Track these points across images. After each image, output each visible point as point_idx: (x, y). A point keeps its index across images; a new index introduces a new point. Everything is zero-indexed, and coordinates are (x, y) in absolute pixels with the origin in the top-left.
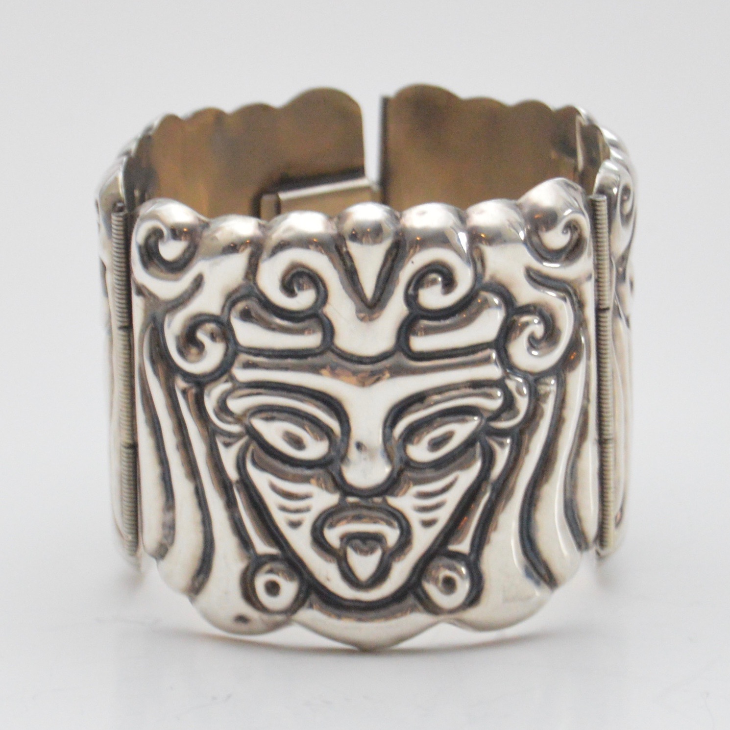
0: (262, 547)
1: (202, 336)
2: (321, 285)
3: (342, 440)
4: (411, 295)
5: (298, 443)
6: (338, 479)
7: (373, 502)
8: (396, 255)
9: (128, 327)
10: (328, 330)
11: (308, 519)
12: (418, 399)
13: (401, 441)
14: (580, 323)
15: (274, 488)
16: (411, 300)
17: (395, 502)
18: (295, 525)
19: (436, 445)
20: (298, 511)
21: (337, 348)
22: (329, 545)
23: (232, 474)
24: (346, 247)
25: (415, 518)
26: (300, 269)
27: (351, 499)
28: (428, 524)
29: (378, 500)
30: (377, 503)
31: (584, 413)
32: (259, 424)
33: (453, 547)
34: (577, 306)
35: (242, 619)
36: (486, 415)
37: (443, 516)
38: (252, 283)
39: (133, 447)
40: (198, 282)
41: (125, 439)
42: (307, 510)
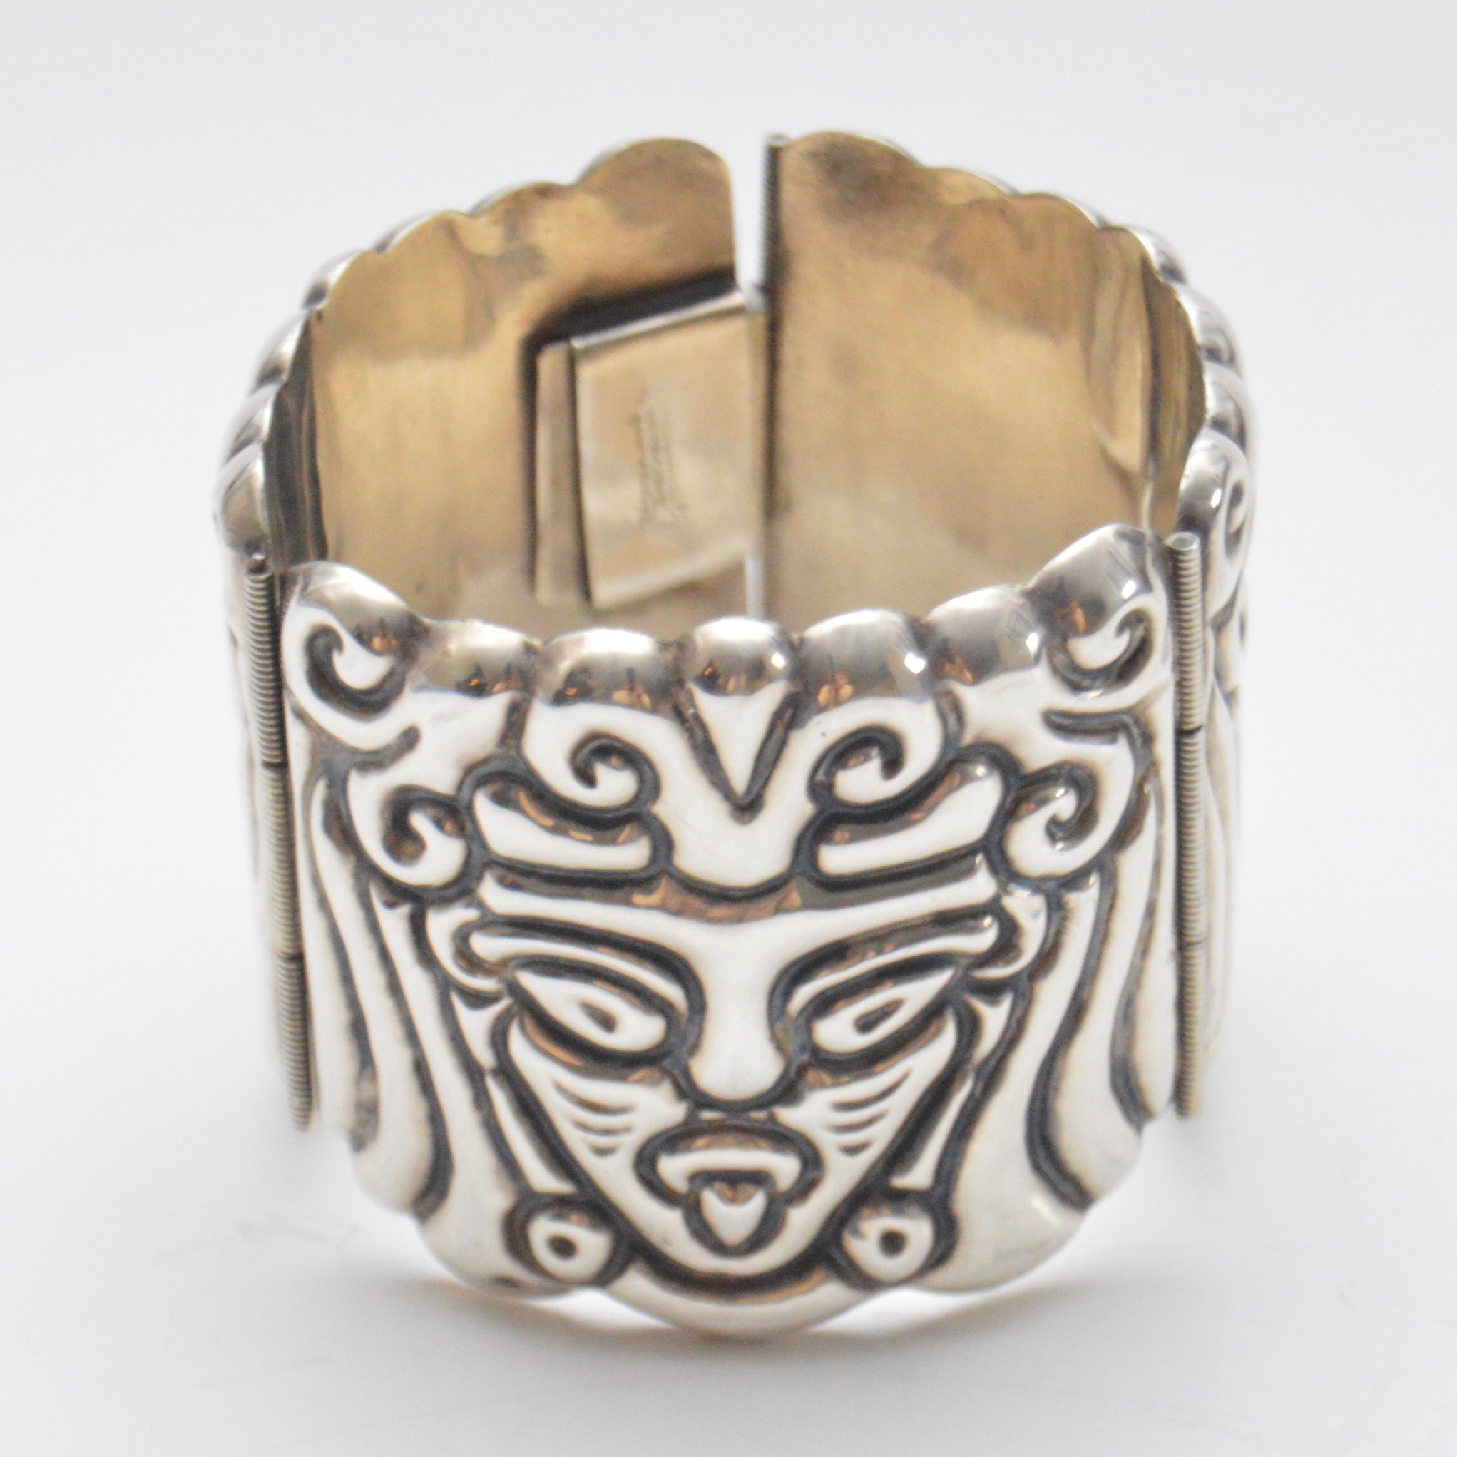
0: (543, 1179)
1: (420, 822)
2: (646, 768)
3: (690, 1020)
4: (822, 782)
5: (607, 1022)
6: (682, 1082)
7: (749, 1120)
8: (793, 717)
9: (280, 766)
10: (663, 843)
11: (628, 1145)
12: (835, 953)
13: (802, 1020)
14: (1146, 770)
15: (561, 1089)
16: (820, 788)
17: (789, 1116)
18: (602, 1152)
19: (865, 1024)
20: (608, 1132)
21: (680, 871)
22: (668, 1188)
23: (484, 1056)
24: (693, 705)
25: (829, 1144)
26: (605, 741)
27: (708, 1115)
28: (852, 1150)
29: (760, 1115)
30: (756, 1121)
31: (1151, 911)
32: (532, 982)
33: (902, 1181)
34: (1139, 742)
35: (505, 1282)
36: (964, 962)
37: (882, 1135)
38: (513, 753)
39: (297, 959)
40: (410, 739)
41: (282, 942)
42: (626, 1130)
